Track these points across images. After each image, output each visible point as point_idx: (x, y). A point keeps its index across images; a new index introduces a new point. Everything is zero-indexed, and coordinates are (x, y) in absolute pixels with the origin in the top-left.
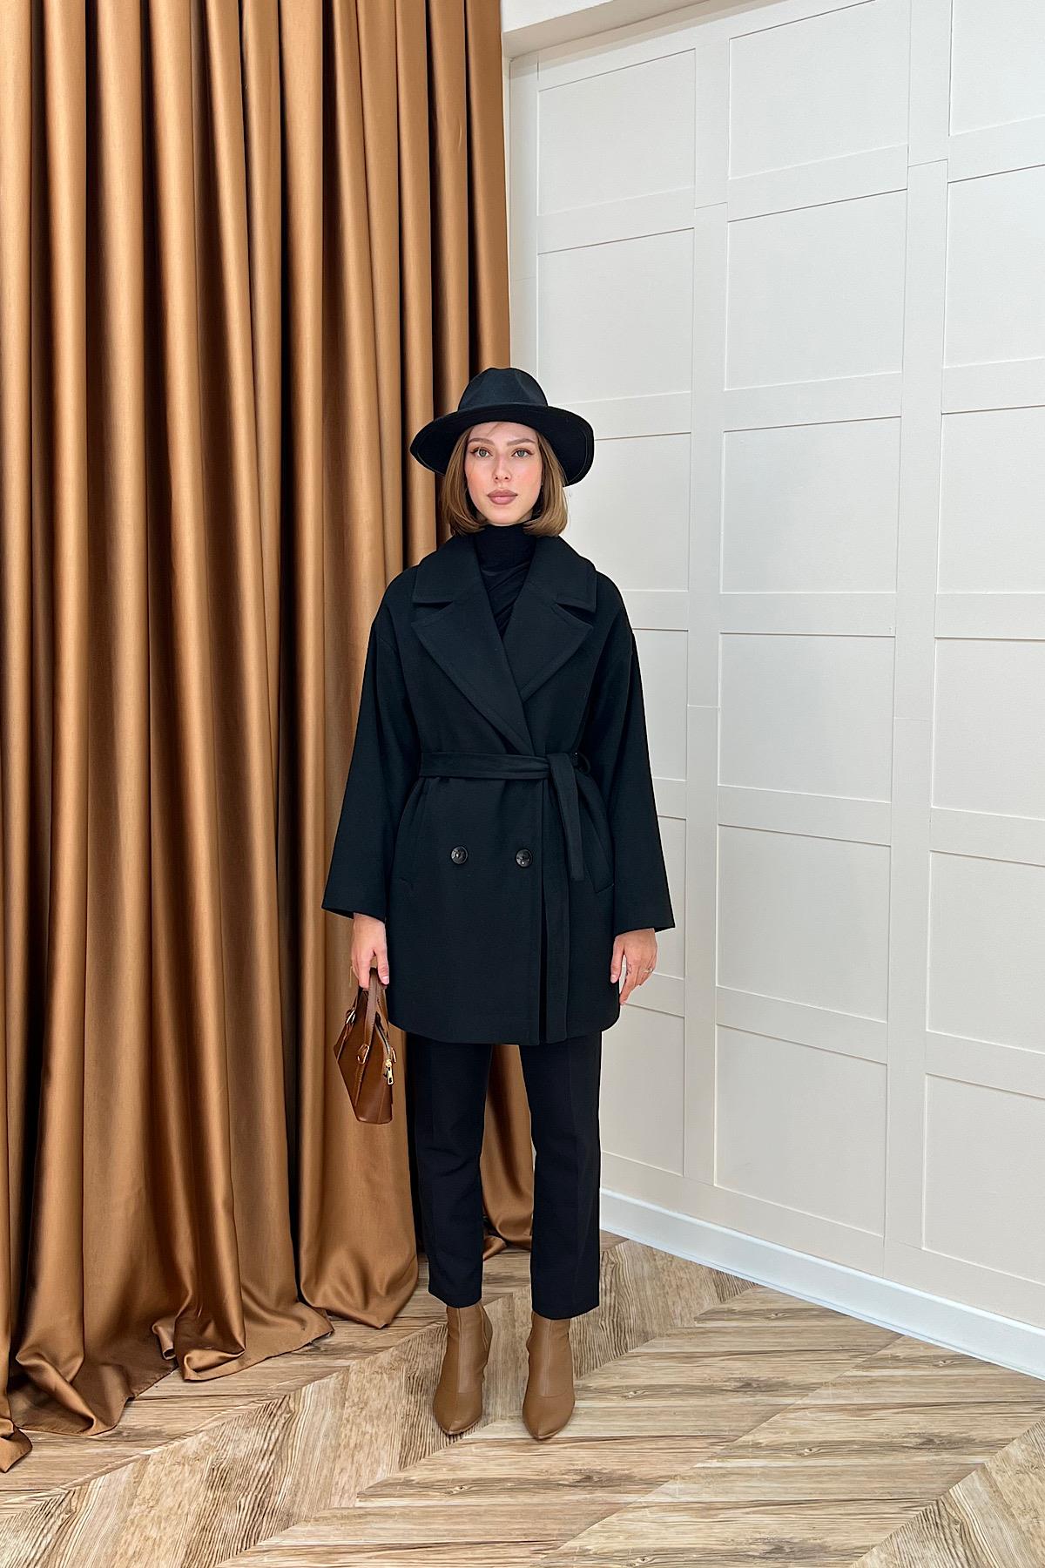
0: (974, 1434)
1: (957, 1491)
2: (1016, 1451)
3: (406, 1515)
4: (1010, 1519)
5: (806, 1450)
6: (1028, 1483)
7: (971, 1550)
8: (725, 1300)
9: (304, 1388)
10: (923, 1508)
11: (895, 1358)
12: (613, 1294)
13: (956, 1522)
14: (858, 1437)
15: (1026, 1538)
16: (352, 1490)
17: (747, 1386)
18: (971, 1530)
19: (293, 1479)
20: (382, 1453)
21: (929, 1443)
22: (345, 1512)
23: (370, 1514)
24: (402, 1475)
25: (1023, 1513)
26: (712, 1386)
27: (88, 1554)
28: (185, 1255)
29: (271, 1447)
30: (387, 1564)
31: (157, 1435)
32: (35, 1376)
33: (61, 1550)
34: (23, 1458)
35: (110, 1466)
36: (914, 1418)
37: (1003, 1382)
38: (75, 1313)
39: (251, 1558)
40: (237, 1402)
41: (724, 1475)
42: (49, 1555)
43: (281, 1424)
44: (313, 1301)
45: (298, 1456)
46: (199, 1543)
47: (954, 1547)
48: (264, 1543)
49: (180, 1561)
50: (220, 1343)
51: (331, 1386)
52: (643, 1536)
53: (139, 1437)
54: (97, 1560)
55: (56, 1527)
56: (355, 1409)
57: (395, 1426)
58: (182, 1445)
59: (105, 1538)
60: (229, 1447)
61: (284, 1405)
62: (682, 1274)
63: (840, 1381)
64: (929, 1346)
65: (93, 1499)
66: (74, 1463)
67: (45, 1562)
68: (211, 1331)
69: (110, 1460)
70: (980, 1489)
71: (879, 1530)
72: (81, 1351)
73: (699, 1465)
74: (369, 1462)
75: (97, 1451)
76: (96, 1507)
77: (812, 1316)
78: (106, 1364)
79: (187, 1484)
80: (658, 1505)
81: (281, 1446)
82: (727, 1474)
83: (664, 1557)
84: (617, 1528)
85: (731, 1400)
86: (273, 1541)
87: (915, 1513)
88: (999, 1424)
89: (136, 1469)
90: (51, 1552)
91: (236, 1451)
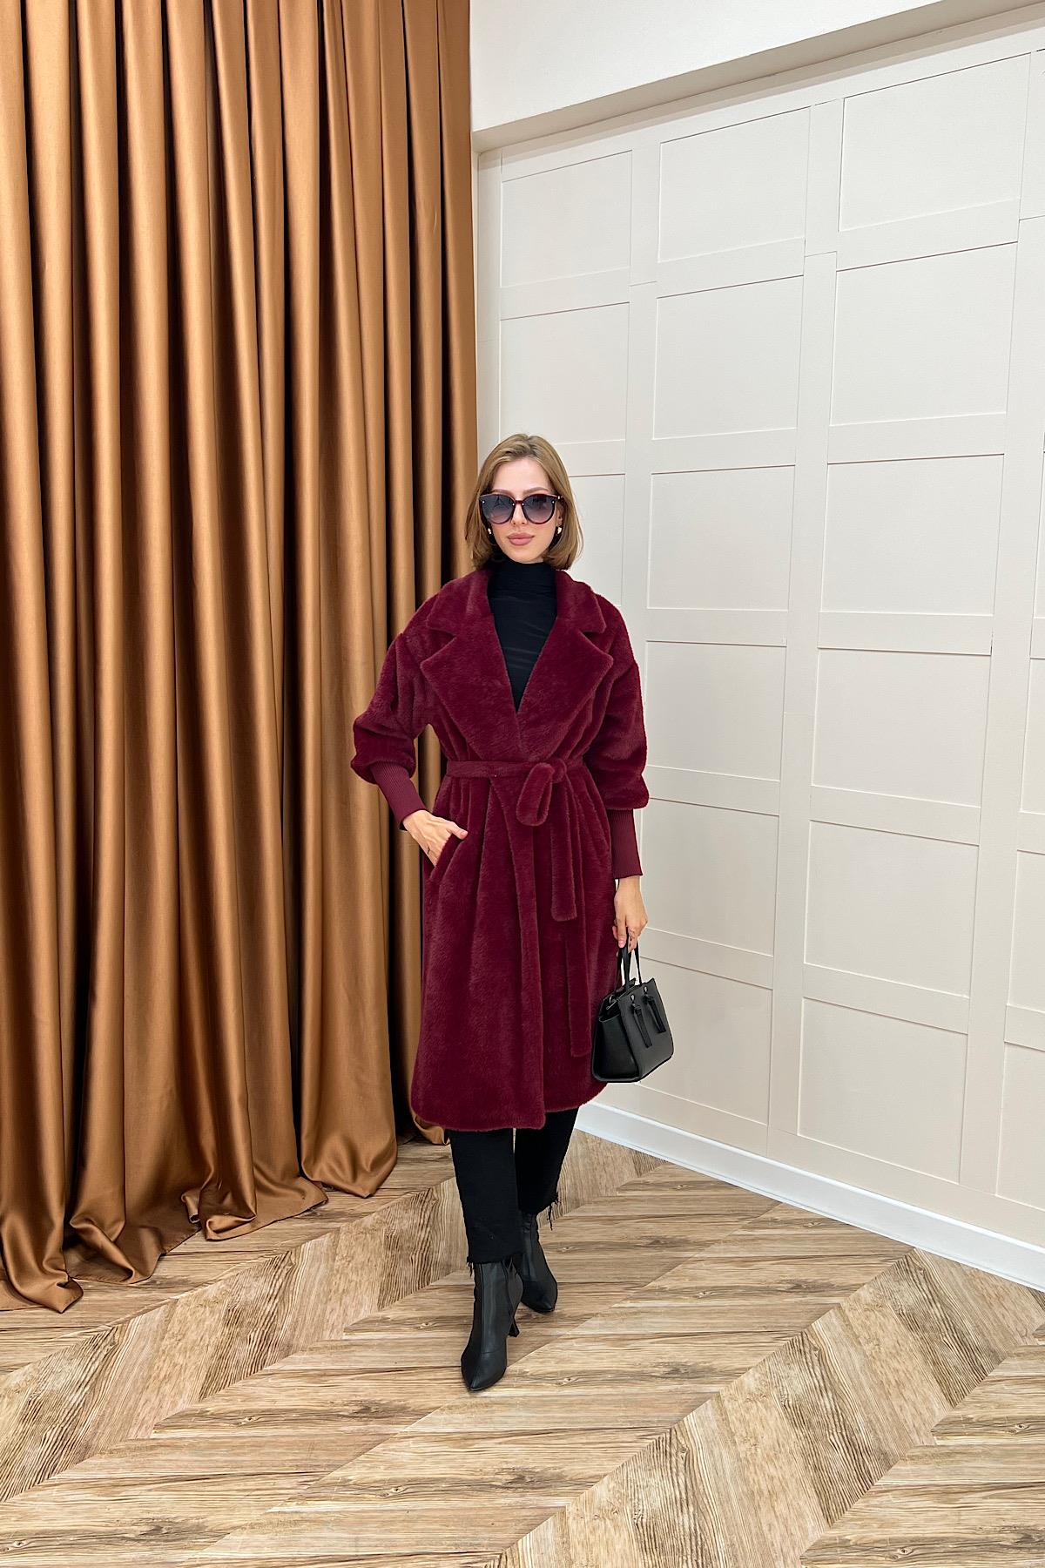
0: (832, 1280)
1: (818, 1325)
2: (865, 1294)
3: (381, 1345)
4: (858, 1347)
5: (701, 1293)
6: (873, 1318)
7: (826, 1371)
8: (641, 1174)
9: (303, 1246)
10: (791, 1338)
11: (774, 1220)
13: (815, 1349)
14: (743, 1283)
15: (869, 1361)
16: (340, 1327)
17: (656, 1243)
18: (827, 1356)
19: (293, 1317)
20: (365, 1297)
21: (797, 1287)
22: (334, 1344)
23: (354, 1345)
24: (381, 1314)
25: (868, 1342)
26: (629, 1243)
27: (128, 1378)
28: (208, 1141)
29: (275, 1293)
30: (367, 1384)
31: (184, 1282)
32: (84, 1237)
33: (106, 1375)
34: (76, 1301)
35: (146, 1308)
36: (787, 1268)
37: (857, 1239)
38: (118, 1188)
39: (258, 1380)
40: (249, 1256)
41: (635, 1313)
42: (96, 1379)
43: (284, 1274)
44: (312, 1176)
45: (297, 1300)
46: (218, 1367)
47: (813, 1368)
48: (268, 1368)
49: (202, 1381)
50: (236, 1209)
51: (325, 1243)
52: (569, 1361)
53: (170, 1285)
54: (135, 1382)
55: (102, 1356)
56: (344, 1261)
57: (375, 1275)
58: (205, 1291)
59: (142, 1364)
60: (244, 1291)
61: (286, 1260)
62: (608, 1154)
63: (730, 1238)
64: (801, 1211)
65: (132, 1334)
66: (117, 1305)
67: (93, 1383)
68: (228, 1201)
69: (146, 1303)
70: (836, 1323)
71: (755, 1356)
72: (123, 1218)
73: (616, 1305)
74: (354, 1304)
75: (136, 1296)
76: (135, 1340)
77: (710, 1187)
78: (144, 1227)
79: (207, 1323)
80: (583, 1337)
81: (283, 1293)
82: (637, 1312)
83: (586, 1377)
84: (549, 1355)
85: (643, 1254)
86: (276, 1366)
87: (786, 1342)
88: (854, 1272)
89: (167, 1311)
90: (99, 1375)
91: (248, 1295)
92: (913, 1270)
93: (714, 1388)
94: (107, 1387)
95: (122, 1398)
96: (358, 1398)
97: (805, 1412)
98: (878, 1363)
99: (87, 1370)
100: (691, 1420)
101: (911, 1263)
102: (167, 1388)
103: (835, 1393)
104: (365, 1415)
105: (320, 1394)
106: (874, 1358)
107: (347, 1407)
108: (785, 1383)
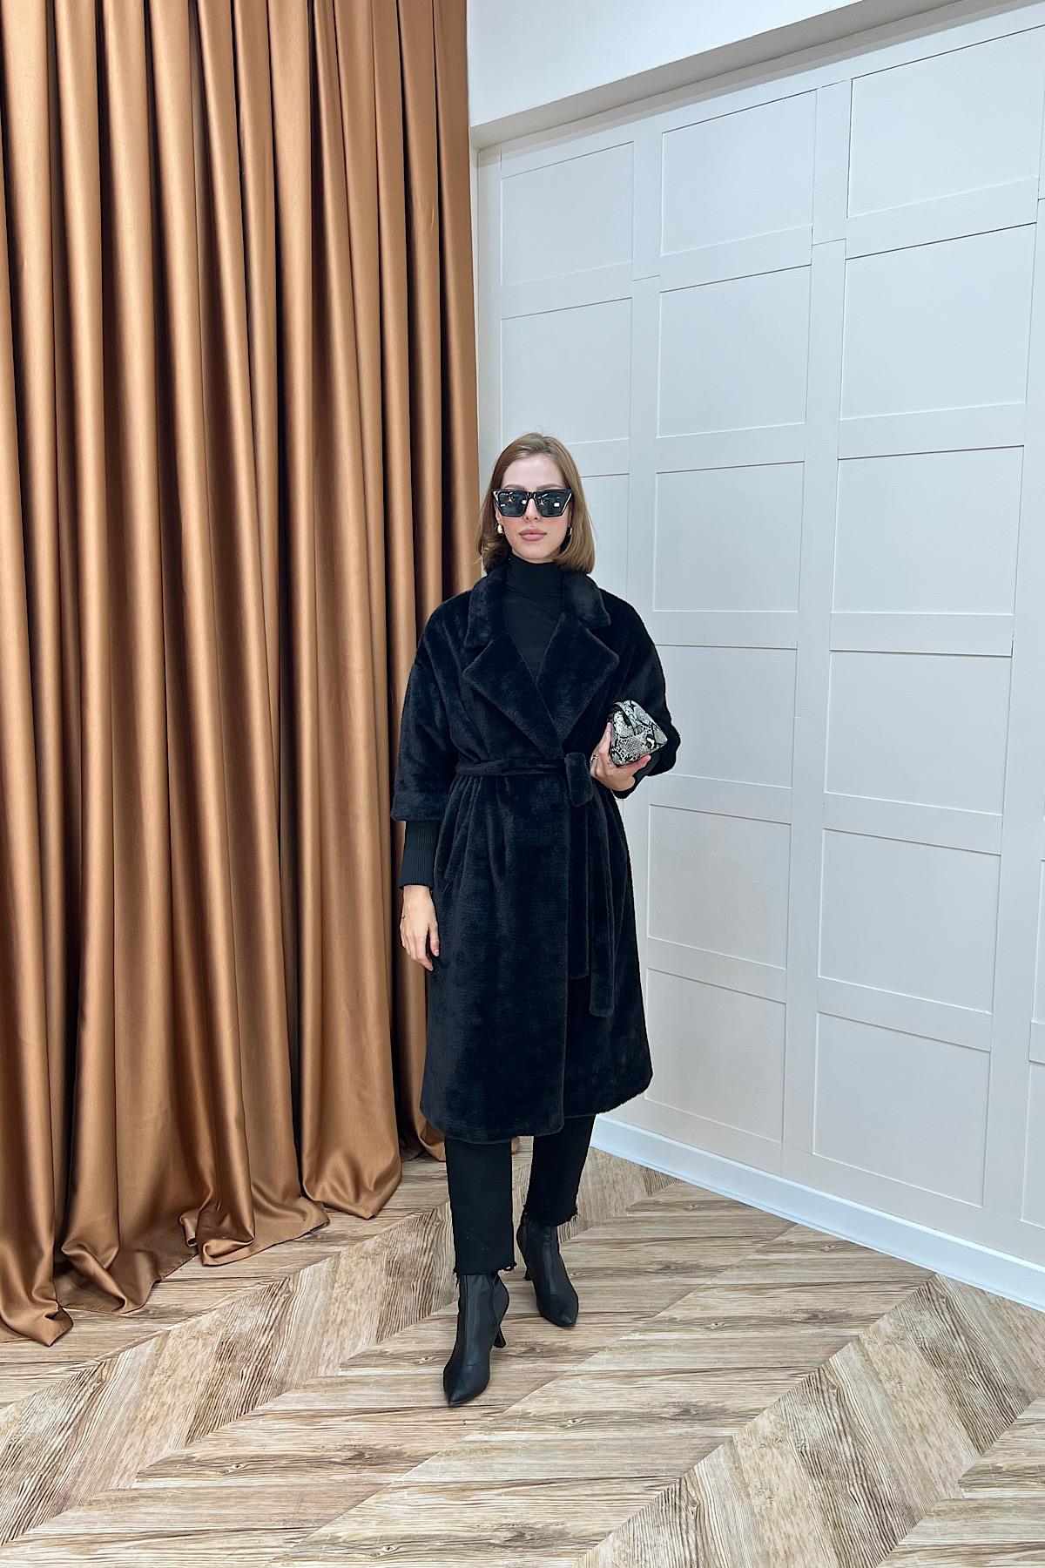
0: (851, 1310)
1: (835, 1360)
2: (885, 1325)
3: (379, 1382)
4: (878, 1384)
5: (713, 1324)
6: (894, 1352)
7: (844, 1412)
8: (652, 1194)
9: (302, 1272)
10: (807, 1375)
11: (789, 1244)
13: (833, 1387)
14: (756, 1313)
15: (890, 1401)
16: (336, 1362)
17: (667, 1268)
18: (845, 1396)
19: (288, 1351)
20: (363, 1328)
21: (814, 1318)
22: (329, 1381)
23: (350, 1382)
24: (379, 1347)
25: (889, 1379)
26: (638, 1268)
27: (113, 1419)
28: (206, 1161)
29: (271, 1324)
30: (362, 1426)
31: (178, 1312)
32: (76, 1264)
33: (91, 1416)
34: (64, 1334)
35: (137, 1340)
36: (803, 1296)
37: (876, 1264)
38: (111, 1212)
39: (248, 1422)
40: (246, 1283)
41: (644, 1347)
42: (80, 1420)
43: (280, 1303)
44: (314, 1196)
45: (293, 1330)
46: (206, 1408)
47: (831, 1408)
48: (260, 1408)
49: (189, 1424)
50: (235, 1231)
51: (325, 1269)
52: (574, 1400)
53: (162, 1315)
54: (120, 1424)
55: (88, 1394)
56: (343, 1289)
57: (375, 1304)
58: (199, 1322)
59: (129, 1403)
60: (237, 1323)
61: (284, 1287)
62: (619, 1171)
63: (743, 1263)
64: (817, 1233)
65: (120, 1370)
66: (107, 1337)
67: (76, 1425)
68: (227, 1223)
69: (135, 1335)
70: (855, 1358)
71: (771, 1394)
72: (117, 1243)
73: (624, 1338)
74: (351, 1336)
75: (128, 1327)
76: (123, 1377)
77: (723, 1208)
78: (139, 1251)
79: (199, 1357)
80: (588, 1373)
81: (279, 1323)
82: (646, 1346)
83: (592, 1419)
84: (554, 1394)
85: (654, 1281)
86: (267, 1406)
87: (802, 1379)
88: (873, 1301)
89: (159, 1343)
90: (83, 1417)
91: (242, 1326)
92: (935, 1298)
94: (91, 1430)
95: (106, 1442)
96: (353, 1443)
97: (823, 1460)
98: (900, 1404)
99: (71, 1411)
100: (701, 1468)
101: (932, 1290)
102: (153, 1430)
103: (854, 1438)
104: (357, 1462)
105: (312, 1438)
106: (895, 1397)
107: (340, 1453)
108: (802, 1426)
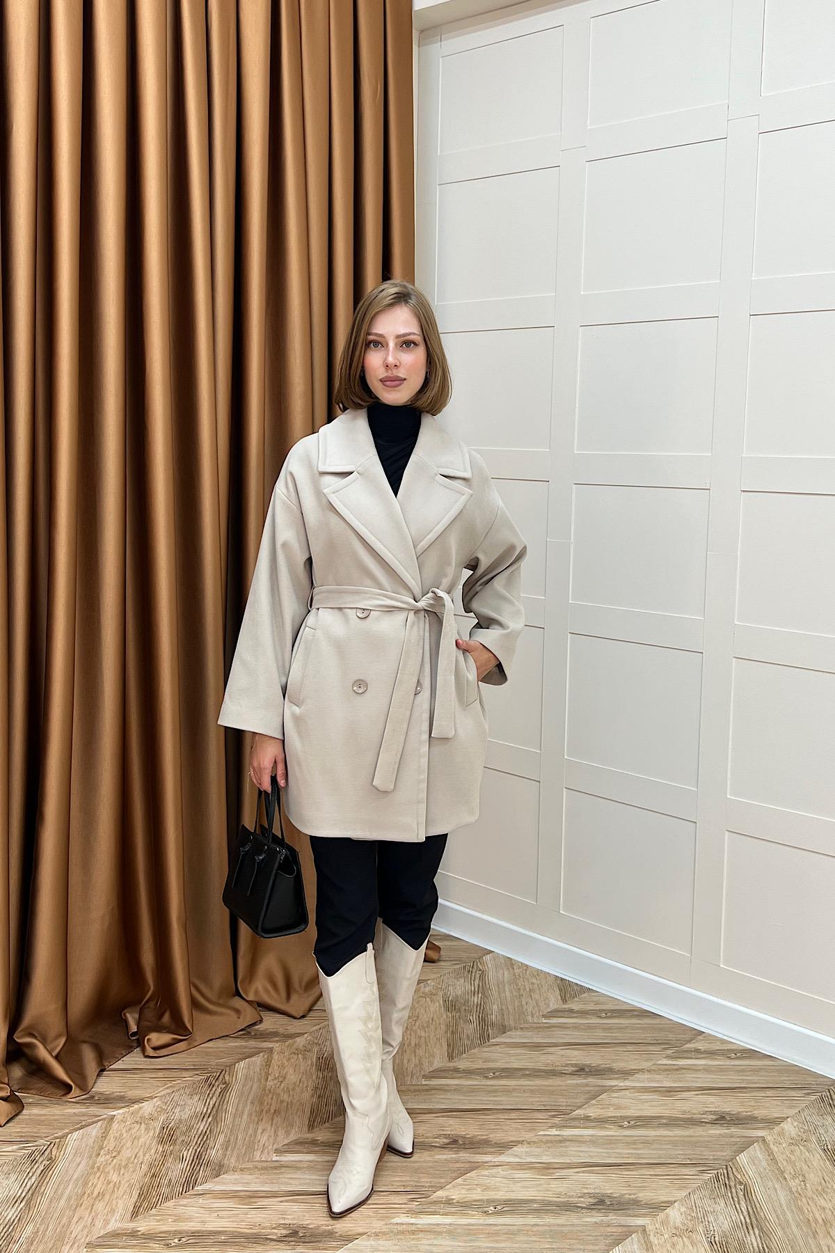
0: (756, 1113)
1: (743, 1159)
2: (789, 1127)
3: (311, 1168)
4: (784, 1182)
5: (626, 1123)
6: (798, 1153)
7: (752, 1206)
8: (566, 1002)
9: (237, 1064)
10: (716, 1172)
11: (697, 1051)
12: (480, 995)
13: (741, 1183)
14: (666, 1113)
15: (795, 1197)
16: (271, 1147)
17: (581, 1070)
18: (752, 1191)
19: (226, 1136)
20: (296, 1117)
21: (722, 1119)
22: (264, 1165)
23: (284, 1167)
24: (310, 1136)
25: (794, 1177)
26: (554, 1070)
27: (62, 1194)
28: (148, 958)
29: (209, 1111)
30: (295, 1207)
31: (121, 1099)
32: (27, 1050)
33: (42, 1190)
34: (16, 1115)
35: (84, 1123)
36: (712, 1099)
37: (780, 1071)
38: (60, 1003)
39: (189, 1200)
40: (185, 1074)
41: (561, 1141)
42: (32, 1195)
43: (217, 1093)
44: (247, 995)
45: (229, 1118)
46: (151, 1186)
47: (739, 1203)
48: (199, 1188)
49: (134, 1200)
50: (173, 1027)
51: (258, 1063)
52: (496, 1189)
53: (107, 1101)
54: (69, 1199)
55: (39, 1172)
56: (275, 1082)
57: (306, 1096)
58: (141, 1108)
59: (77, 1180)
60: (178, 1110)
61: (220, 1078)
62: (534, 981)
63: (654, 1068)
64: (723, 1042)
65: (69, 1149)
66: (55, 1120)
67: (29, 1199)
68: (166, 1018)
69: (82, 1118)
70: (761, 1157)
71: (681, 1188)
72: (65, 1033)
73: (542, 1133)
74: (285, 1124)
75: (75, 1111)
76: (71, 1156)
77: (632, 1016)
78: (84, 1042)
79: (142, 1140)
80: (508, 1164)
81: (217, 1111)
82: (563, 1141)
83: (512, 1206)
84: (476, 1182)
85: (569, 1082)
86: (207, 1186)
87: (709, 1175)
88: (777, 1105)
89: (104, 1126)
90: (35, 1191)
91: (182, 1113)
93: (640, 1221)
94: (43, 1203)
95: (56, 1215)
96: (287, 1222)
97: (732, 1250)
98: (804, 1200)
99: (24, 1185)
101: (833, 1096)
102: (100, 1206)
103: (761, 1230)
104: (292, 1239)
105: (249, 1216)
106: (800, 1194)
107: (275, 1231)
108: (711, 1219)
